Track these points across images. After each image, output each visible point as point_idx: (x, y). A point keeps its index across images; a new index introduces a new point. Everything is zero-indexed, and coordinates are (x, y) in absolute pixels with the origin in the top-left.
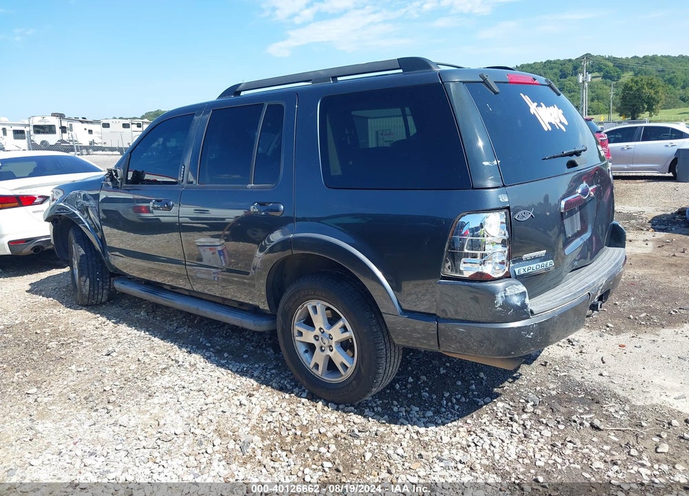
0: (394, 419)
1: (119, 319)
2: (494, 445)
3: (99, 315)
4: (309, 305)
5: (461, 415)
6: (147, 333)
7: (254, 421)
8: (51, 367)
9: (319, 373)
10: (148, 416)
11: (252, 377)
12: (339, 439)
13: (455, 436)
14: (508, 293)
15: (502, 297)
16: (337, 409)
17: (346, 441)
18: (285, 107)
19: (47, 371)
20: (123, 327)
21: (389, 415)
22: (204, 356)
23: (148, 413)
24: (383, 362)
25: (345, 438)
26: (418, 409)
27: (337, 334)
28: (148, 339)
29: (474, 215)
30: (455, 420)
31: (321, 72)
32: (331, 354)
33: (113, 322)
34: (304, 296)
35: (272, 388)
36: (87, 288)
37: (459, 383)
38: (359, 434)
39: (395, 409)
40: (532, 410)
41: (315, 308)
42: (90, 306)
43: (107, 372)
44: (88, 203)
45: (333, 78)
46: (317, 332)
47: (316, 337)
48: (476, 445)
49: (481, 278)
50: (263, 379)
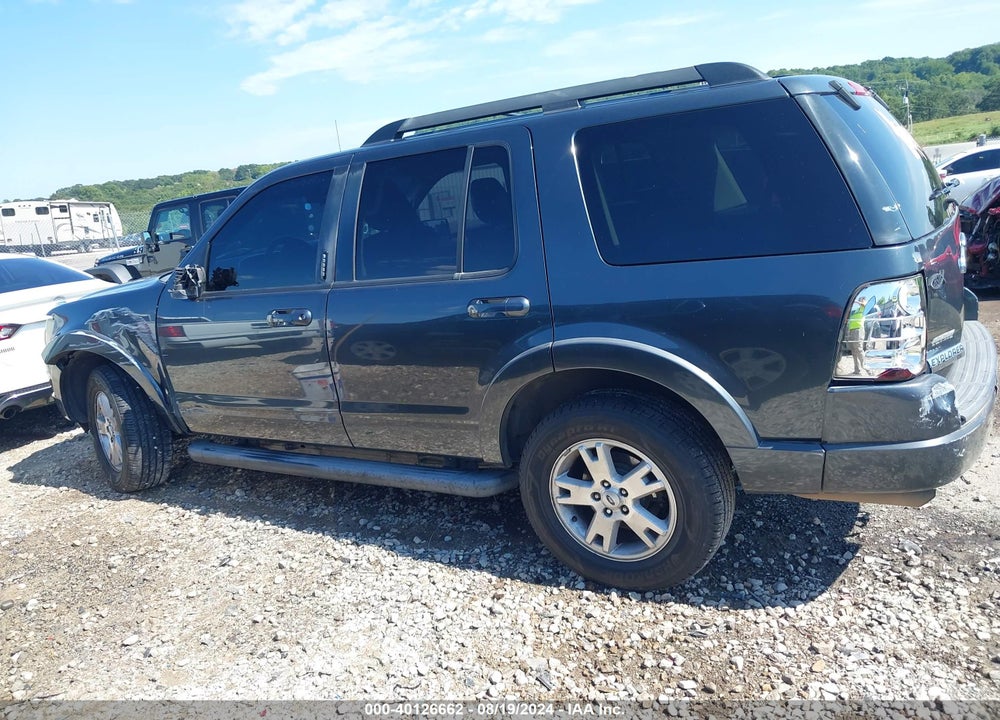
0: (738, 602)
1: (208, 507)
2: (904, 619)
3: (165, 505)
4: (582, 448)
5: (827, 583)
6: (268, 523)
7: (531, 638)
8: (137, 597)
9: (605, 549)
10: (353, 654)
11: (480, 568)
12: (678, 643)
13: (841, 615)
14: (935, 396)
15: (929, 401)
16: (644, 599)
17: (691, 645)
18: (508, 148)
19: (134, 605)
20: (218, 519)
21: (726, 598)
22: (382, 545)
23: (353, 649)
24: (722, 520)
25: (686, 641)
26: (761, 582)
27: (635, 486)
28: (272, 531)
29: (882, 285)
30: (823, 592)
31: (558, 94)
32: (626, 519)
33: (198, 513)
34: (573, 435)
35: (522, 581)
36: (140, 463)
37: (793, 537)
38: (703, 631)
39: (730, 587)
40: (919, 562)
41: (593, 453)
42: (139, 491)
43: (241, 592)
44: (134, 328)
45: (580, 100)
46: (597, 487)
47: (596, 496)
48: (880, 623)
49: (893, 376)
50: (499, 569)
